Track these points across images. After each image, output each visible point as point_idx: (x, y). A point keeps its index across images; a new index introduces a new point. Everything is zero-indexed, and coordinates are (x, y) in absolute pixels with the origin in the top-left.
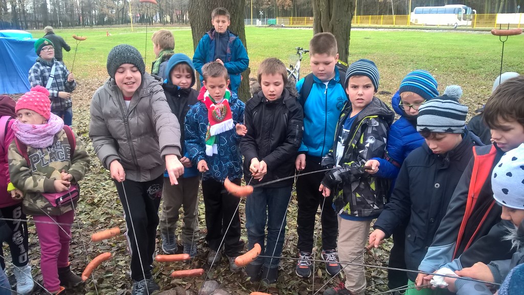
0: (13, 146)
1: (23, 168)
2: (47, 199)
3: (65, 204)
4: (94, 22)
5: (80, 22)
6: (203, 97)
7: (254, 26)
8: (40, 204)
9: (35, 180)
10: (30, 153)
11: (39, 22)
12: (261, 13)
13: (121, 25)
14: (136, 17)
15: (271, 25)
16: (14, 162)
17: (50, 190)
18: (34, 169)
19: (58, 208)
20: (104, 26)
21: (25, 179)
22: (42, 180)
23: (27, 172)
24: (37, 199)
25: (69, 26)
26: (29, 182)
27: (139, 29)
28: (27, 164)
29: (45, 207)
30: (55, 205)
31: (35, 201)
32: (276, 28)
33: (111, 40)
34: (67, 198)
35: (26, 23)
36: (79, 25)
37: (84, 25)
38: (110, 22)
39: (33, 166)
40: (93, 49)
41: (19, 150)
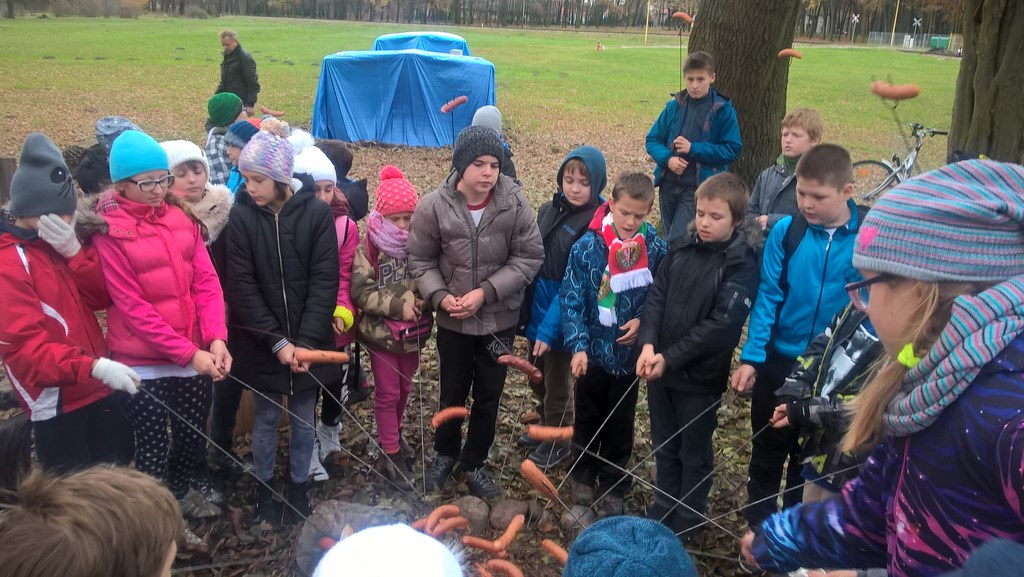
0: (362, 248)
1: (370, 281)
2: (389, 328)
3: (412, 340)
4: (584, 19)
5: (559, 18)
6: (602, 225)
7: (896, 48)
8: (380, 333)
9: (380, 296)
10: (381, 262)
11: (492, 12)
12: (917, 22)
13: (629, 29)
14: (660, 14)
15: (935, 50)
16: (360, 270)
17: (395, 314)
18: (382, 284)
19: (400, 343)
20: (601, 28)
21: (369, 294)
22: (389, 298)
23: (373, 287)
24: (378, 325)
25: (539, 24)
26: (372, 300)
27: (660, 40)
28: (375, 276)
29: (386, 338)
30: (397, 339)
31: (374, 327)
32: (944, 58)
33: (601, 58)
34: (413, 333)
35: (471, 15)
36: (557, 23)
37: (565, 24)
38: (613, 22)
39: (382, 280)
40: (564, 75)
41: (368, 255)
